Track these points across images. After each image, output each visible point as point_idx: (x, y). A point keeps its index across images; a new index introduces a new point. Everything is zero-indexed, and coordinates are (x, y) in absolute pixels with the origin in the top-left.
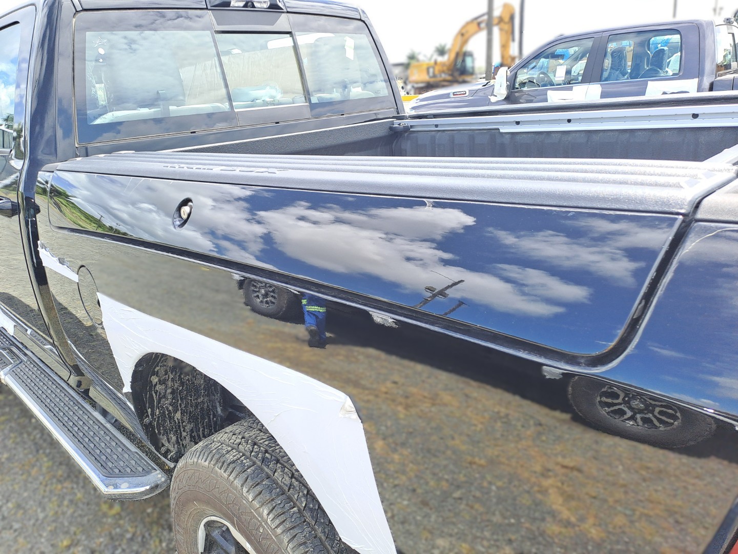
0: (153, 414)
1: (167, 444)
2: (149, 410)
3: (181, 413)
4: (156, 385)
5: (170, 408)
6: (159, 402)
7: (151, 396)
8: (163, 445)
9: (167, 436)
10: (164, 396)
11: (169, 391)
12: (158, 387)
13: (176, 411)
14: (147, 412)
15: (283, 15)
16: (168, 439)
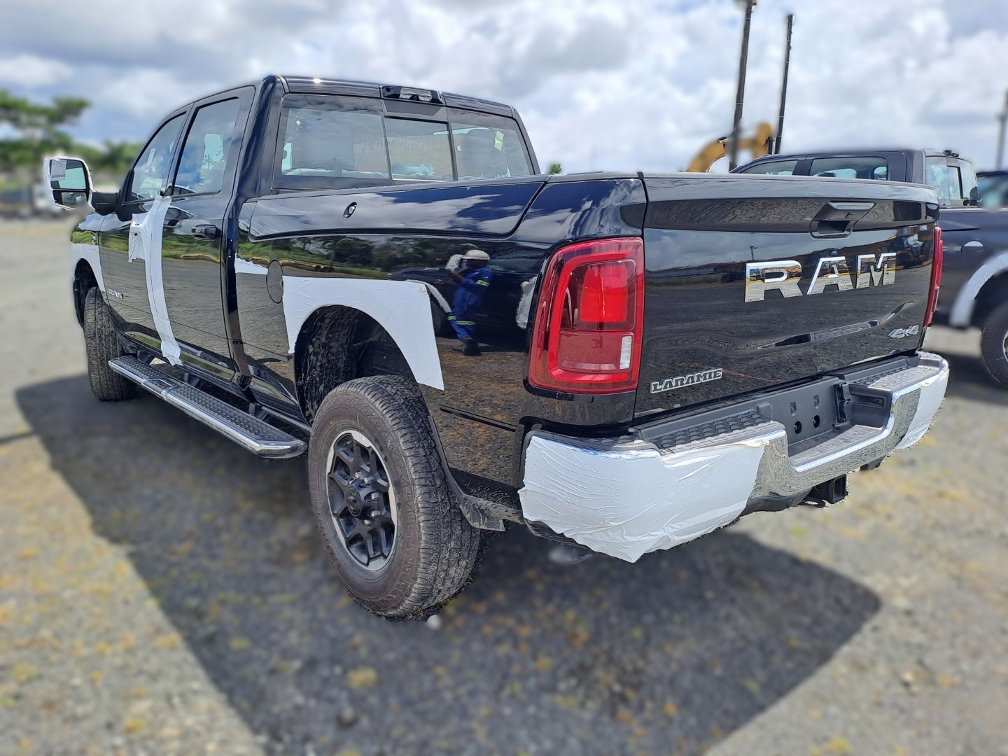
0: (305, 379)
1: (310, 410)
2: (303, 375)
3: (324, 387)
4: (311, 354)
5: (317, 379)
6: (311, 371)
7: (306, 362)
8: (308, 410)
9: (312, 403)
10: (315, 367)
11: (319, 364)
12: (312, 358)
13: (321, 383)
14: (301, 375)
15: (442, 108)
16: (312, 405)
